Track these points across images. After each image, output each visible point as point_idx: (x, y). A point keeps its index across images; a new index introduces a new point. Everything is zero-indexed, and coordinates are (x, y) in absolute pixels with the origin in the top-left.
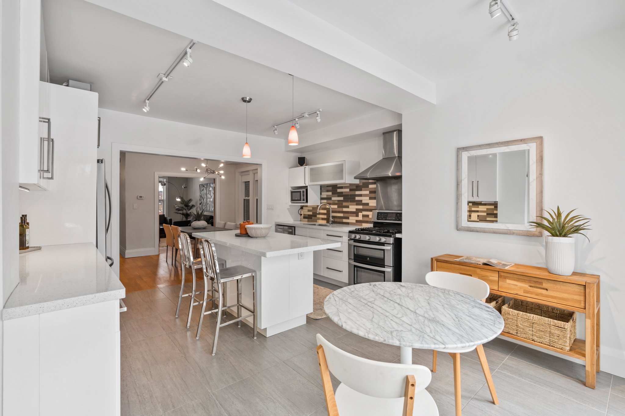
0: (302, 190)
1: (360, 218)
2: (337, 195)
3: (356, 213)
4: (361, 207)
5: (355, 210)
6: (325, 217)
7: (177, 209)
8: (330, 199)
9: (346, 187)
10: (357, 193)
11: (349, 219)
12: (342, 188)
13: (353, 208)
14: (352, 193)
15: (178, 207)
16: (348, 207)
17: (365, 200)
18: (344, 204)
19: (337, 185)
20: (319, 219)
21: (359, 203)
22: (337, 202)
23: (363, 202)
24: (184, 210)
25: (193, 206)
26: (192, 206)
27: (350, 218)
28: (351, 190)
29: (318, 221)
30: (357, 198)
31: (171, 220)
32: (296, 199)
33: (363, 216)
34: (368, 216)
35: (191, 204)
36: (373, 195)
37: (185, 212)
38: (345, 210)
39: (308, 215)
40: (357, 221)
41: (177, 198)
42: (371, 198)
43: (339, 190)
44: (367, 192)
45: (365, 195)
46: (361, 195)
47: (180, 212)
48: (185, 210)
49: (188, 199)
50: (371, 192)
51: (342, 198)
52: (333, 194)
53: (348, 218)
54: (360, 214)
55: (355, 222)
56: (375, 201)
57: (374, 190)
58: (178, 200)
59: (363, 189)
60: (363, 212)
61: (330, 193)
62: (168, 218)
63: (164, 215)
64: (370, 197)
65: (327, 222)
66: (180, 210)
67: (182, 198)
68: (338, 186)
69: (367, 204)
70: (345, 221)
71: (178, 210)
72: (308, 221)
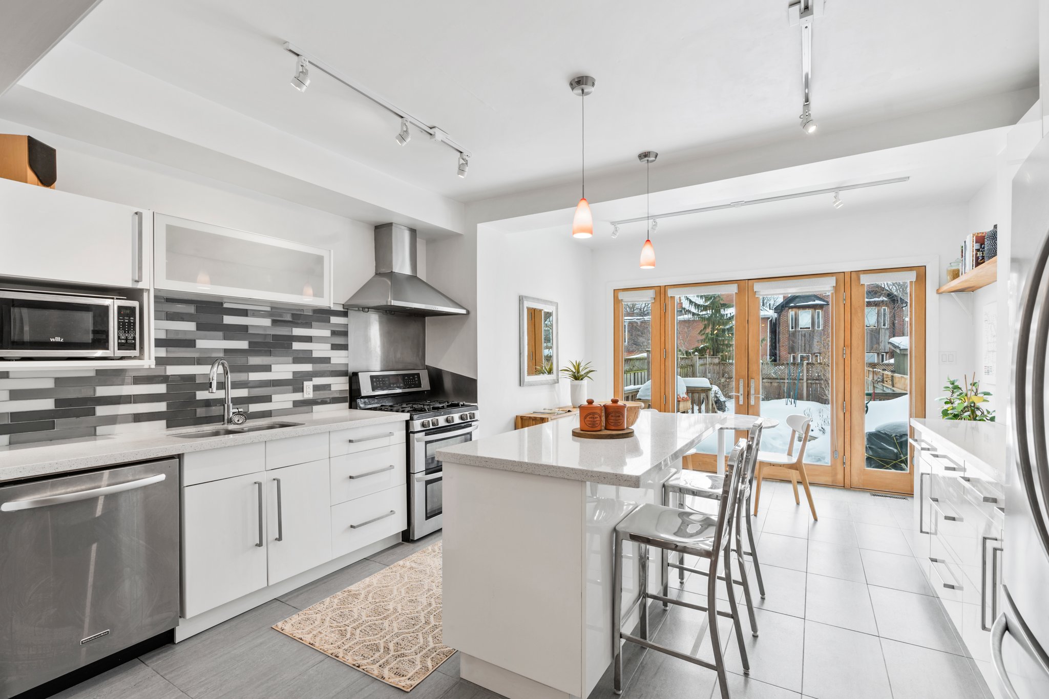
0: (113, 304)
1: (308, 393)
2: (221, 334)
3: (296, 383)
4: (308, 367)
5: (290, 376)
6: (162, 407)
8: (191, 344)
9: (257, 314)
10: (298, 331)
11: (271, 401)
12: (244, 313)
13: (283, 370)
14: (282, 331)
16: (267, 368)
17: (320, 350)
18: (254, 360)
19: (222, 304)
20: (112, 420)
21: (305, 358)
22: (221, 355)
23: (315, 355)
27: (274, 397)
28: (274, 322)
29: (100, 430)
30: (296, 346)
32: (58, 339)
33: (316, 388)
34: (327, 387)
36: (339, 340)
38: (254, 376)
39: (14, 415)
40: (297, 404)
42: (335, 347)
43: (228, 320)
44: (327, 333)
45: (321, 340)
46: (309, 339)
50: (334, 333)
51: (243, 345)
52: (199, 327)
53: (268, 399)
54: (308, 386)
55: (290, 405)
56: (343, 353)
57: (342, 329)
59: (313, 323)
60: (314, 379)
61: (190, 326)
64: (332, 345)
65: (168, 426)
68: (225, 305)
69: (327, 360)
70: (254, 408)
72: (10, 443)
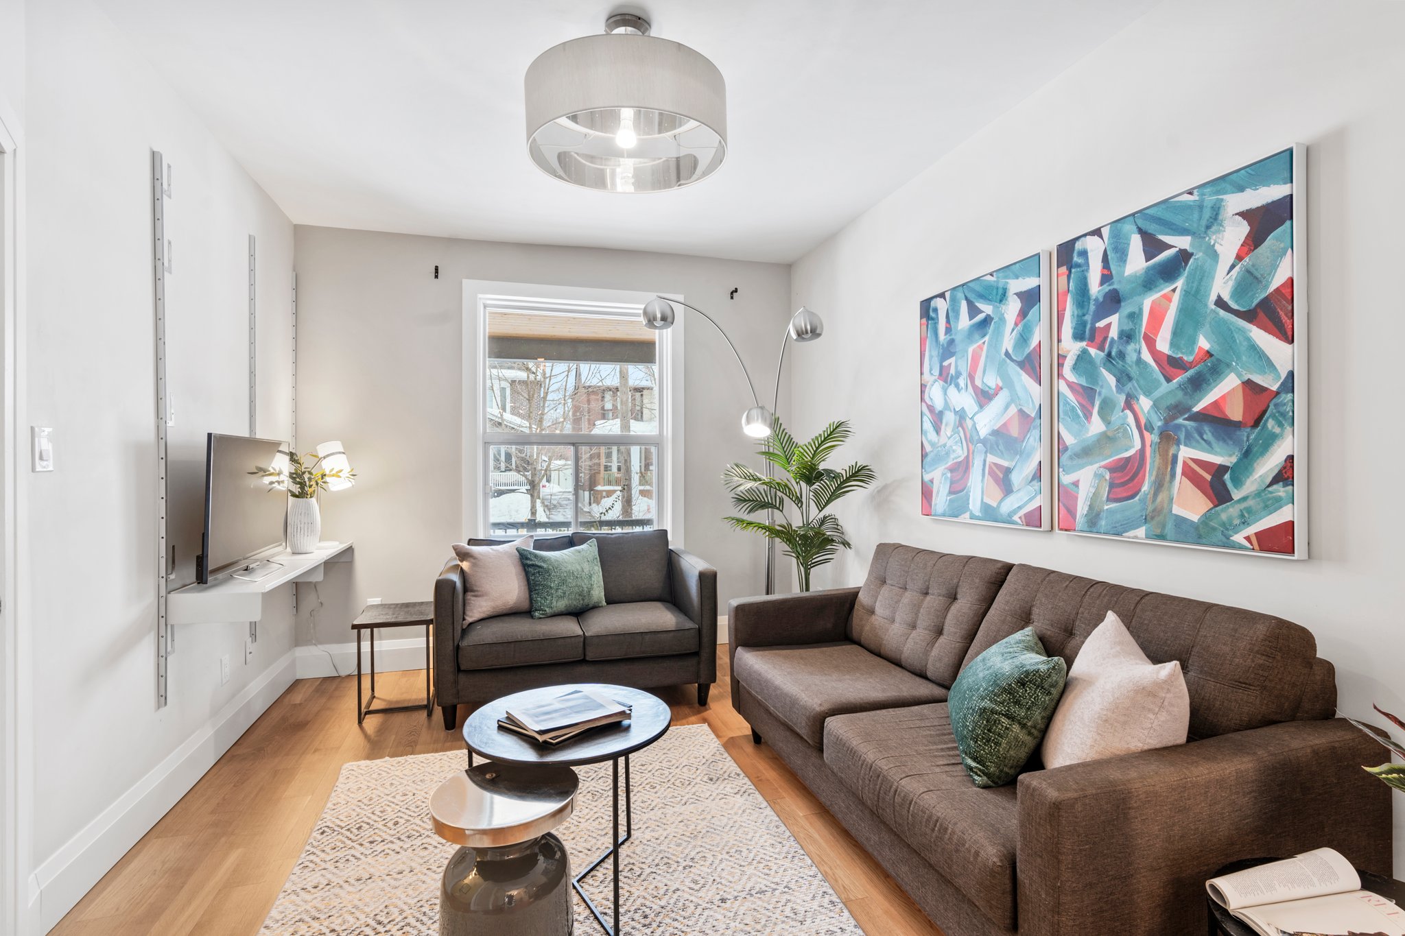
7: (740, 500)
15: (750, 485)
24: (789, 505)
25: (860, 474)
26: (848, 480)
31: (708, 581)
35: (837, 460)
37: (794, 517)
41: (748, 421)
47: (762, 516)
48: (798, 501)
49: (820, 428)
58: (758, 430)
62: (693, 566)
63: (666, 531)
66: (764, 505)
67: (775, 423)
71: (756, 503)
